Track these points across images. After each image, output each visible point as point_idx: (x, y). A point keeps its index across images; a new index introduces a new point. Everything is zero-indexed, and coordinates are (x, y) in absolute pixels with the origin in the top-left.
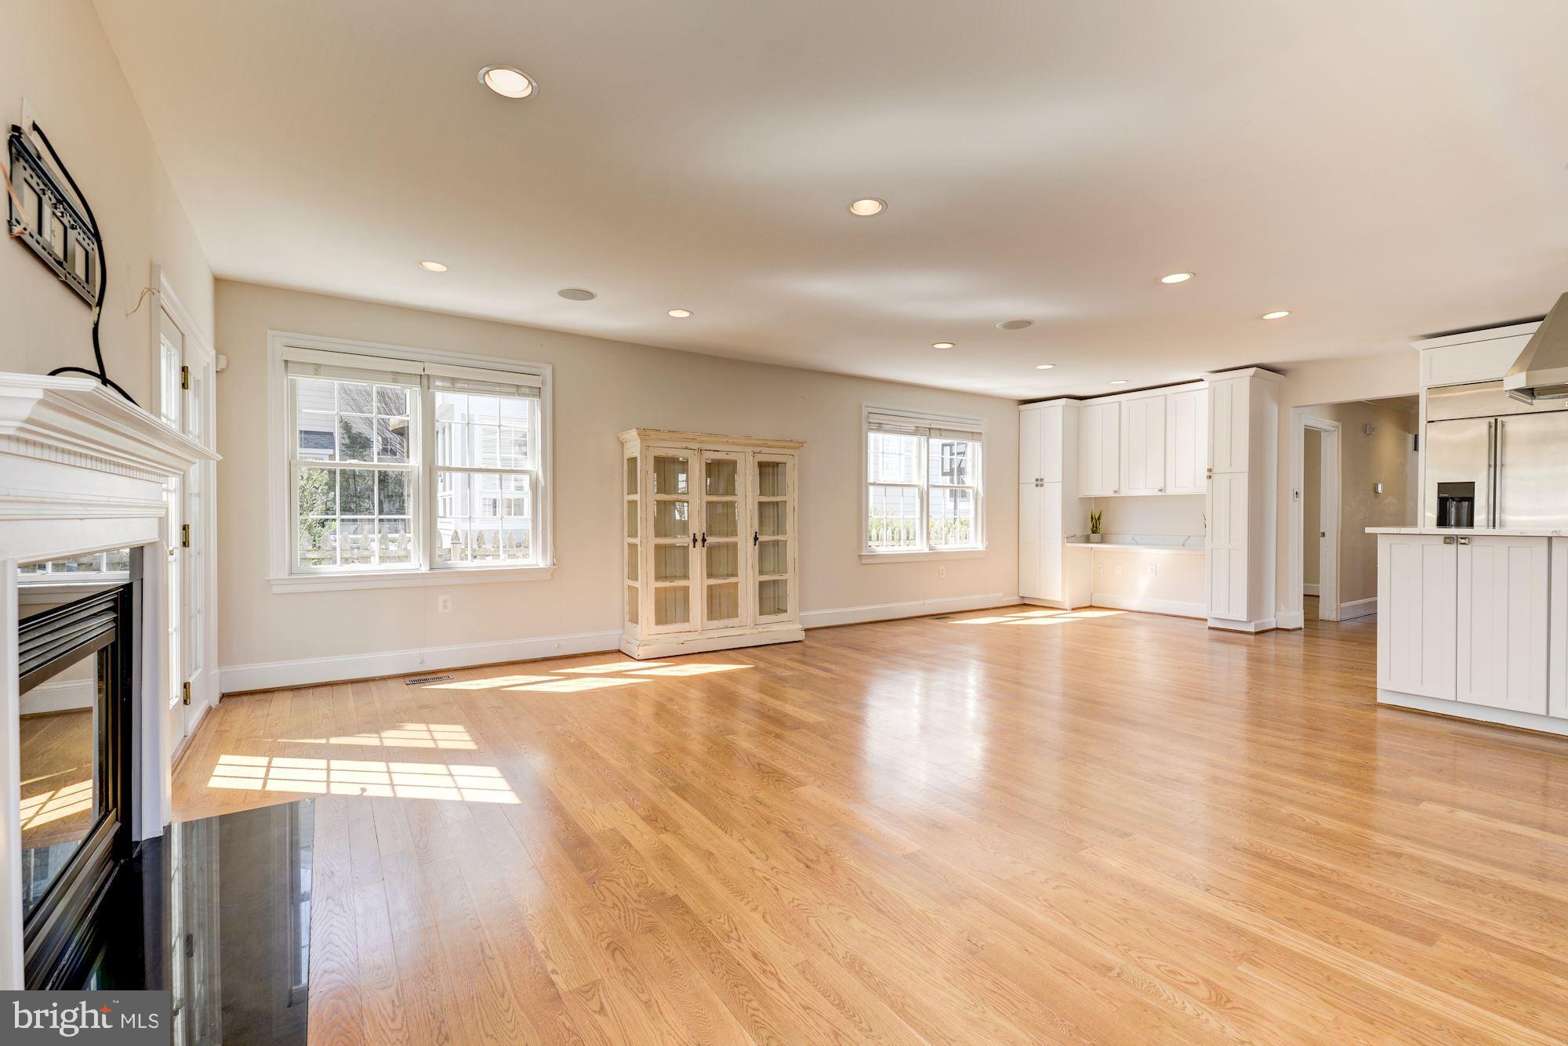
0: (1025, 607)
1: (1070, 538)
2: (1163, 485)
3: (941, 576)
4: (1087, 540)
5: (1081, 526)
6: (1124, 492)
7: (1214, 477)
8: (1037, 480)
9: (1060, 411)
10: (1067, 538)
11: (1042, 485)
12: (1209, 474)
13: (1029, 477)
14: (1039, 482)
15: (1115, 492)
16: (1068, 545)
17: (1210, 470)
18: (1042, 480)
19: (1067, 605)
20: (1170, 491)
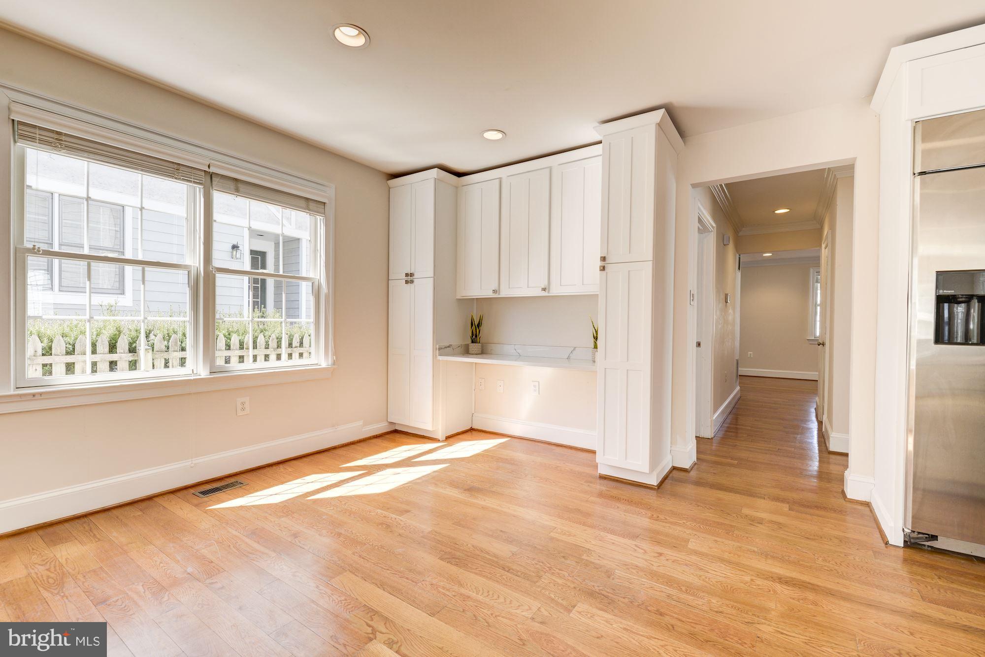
0: (397, 436)
1: (443, 349)
2: (546, 283)
3: (240, 413)
4: (466, 352)
5: (457, 335)
6: (504, 293)
7: (609, 268)
8: (407, 275)
9: (431, 185)
10: (440, 349)
11: (412, 282)
12: (603, 263)
13: (398, 273)
14: (410, 278)
15: (495, 291)
16: (441, 358)
17: (604, 259)
18: (412, 275)
19: (440, 435)
20: (555, 291)
